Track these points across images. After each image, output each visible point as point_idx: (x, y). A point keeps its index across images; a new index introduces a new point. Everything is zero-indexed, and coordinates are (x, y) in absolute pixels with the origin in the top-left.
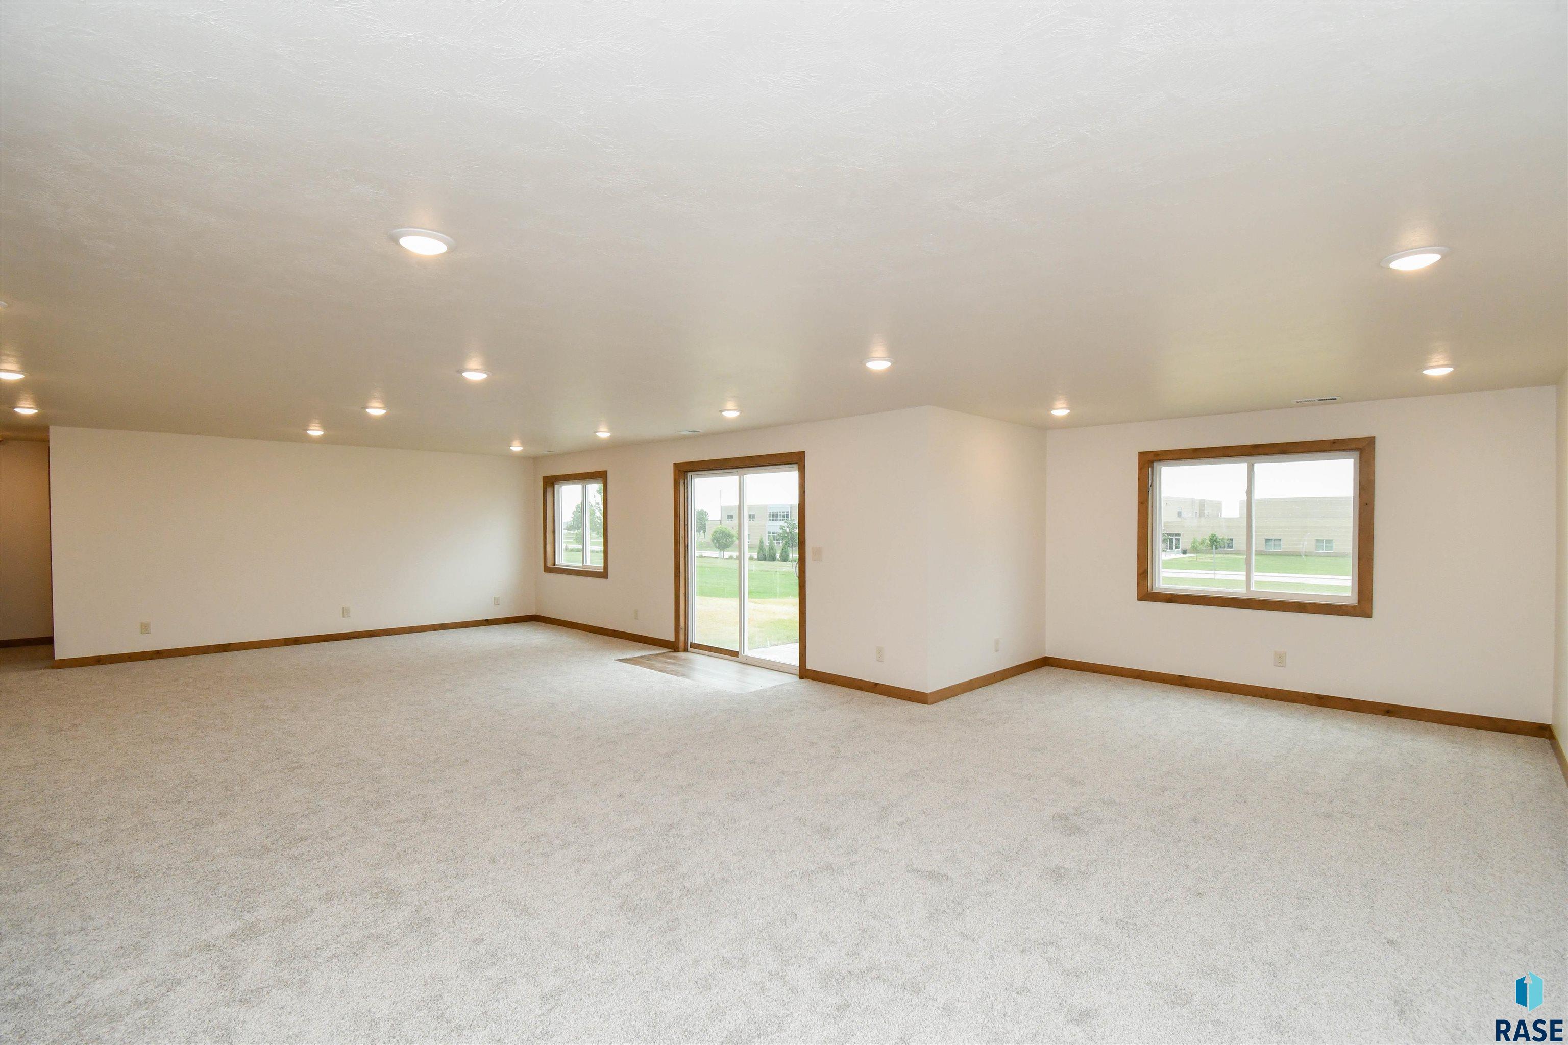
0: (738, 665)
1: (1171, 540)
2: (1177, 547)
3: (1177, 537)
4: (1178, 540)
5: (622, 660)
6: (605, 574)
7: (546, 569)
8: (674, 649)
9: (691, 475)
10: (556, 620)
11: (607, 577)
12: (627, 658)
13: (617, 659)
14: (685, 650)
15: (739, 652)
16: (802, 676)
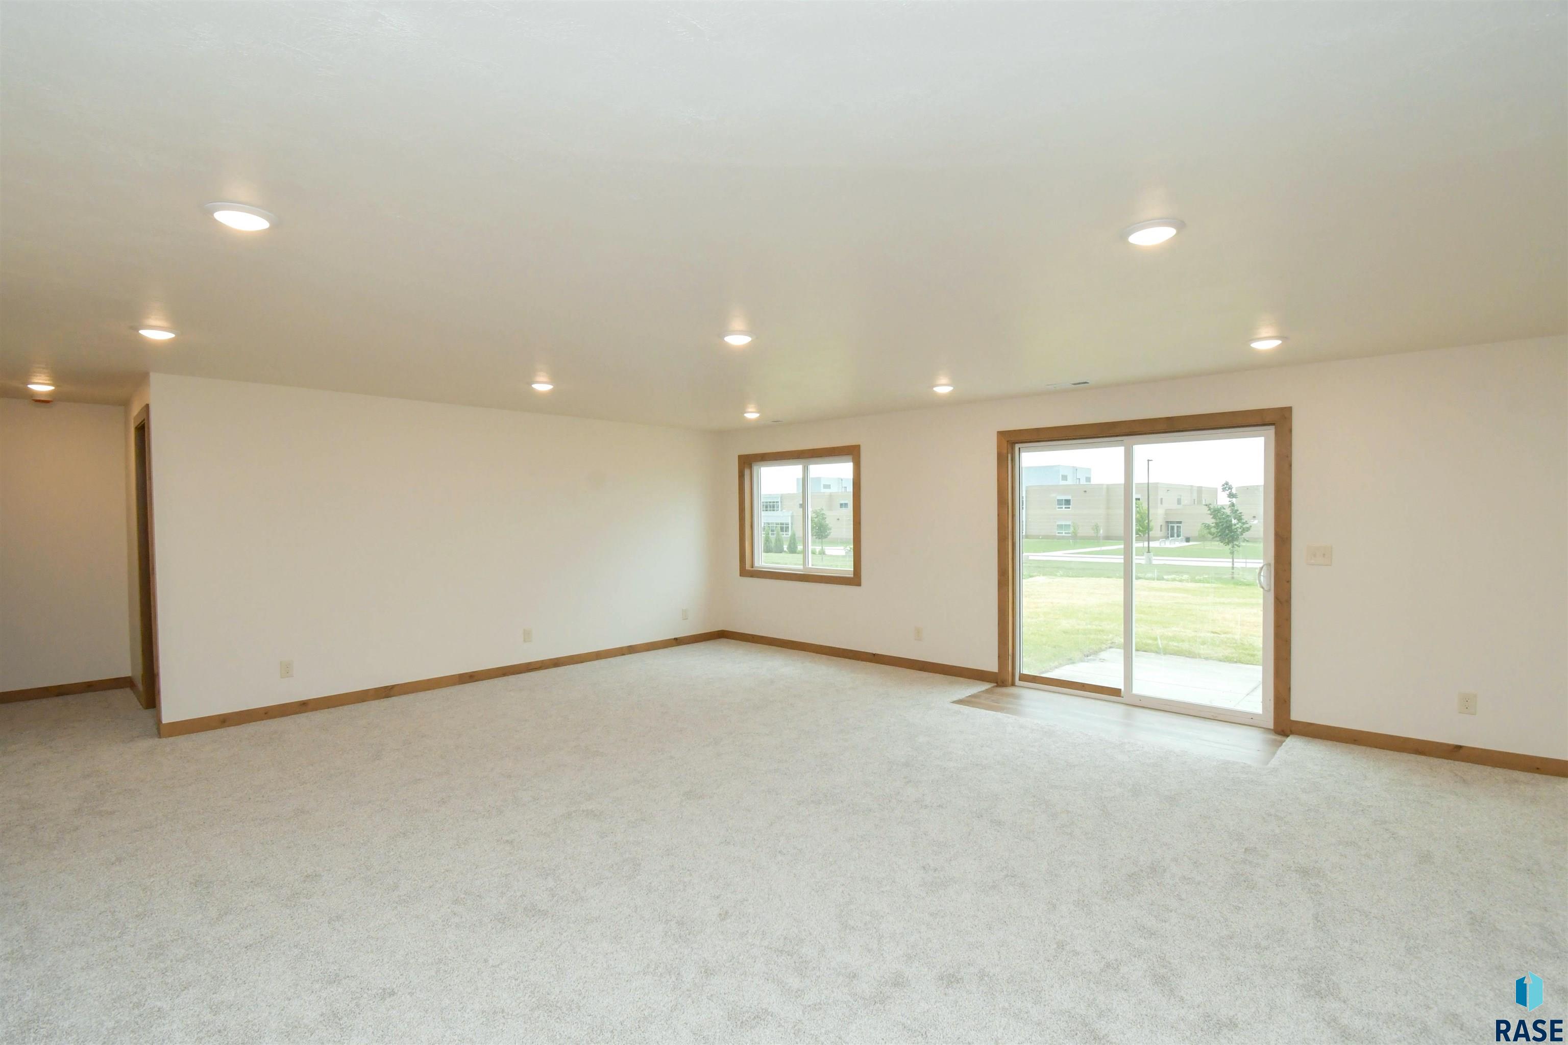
0: (1122, 707)
1: (1172, 528)
2: (1178, 536)
3: (1178, 525)
4: (1179, 528)
5: (960, 702)
6: (855, 580)
7: (744, 572)
8: (997, 683)
9: (1020, 448)
10: (762, 637)
11: (859, 584)
12: (961, 698)
13: (954, 702)
14: (1013, 684)
15: (1123, 690)
16: (1283, 731)
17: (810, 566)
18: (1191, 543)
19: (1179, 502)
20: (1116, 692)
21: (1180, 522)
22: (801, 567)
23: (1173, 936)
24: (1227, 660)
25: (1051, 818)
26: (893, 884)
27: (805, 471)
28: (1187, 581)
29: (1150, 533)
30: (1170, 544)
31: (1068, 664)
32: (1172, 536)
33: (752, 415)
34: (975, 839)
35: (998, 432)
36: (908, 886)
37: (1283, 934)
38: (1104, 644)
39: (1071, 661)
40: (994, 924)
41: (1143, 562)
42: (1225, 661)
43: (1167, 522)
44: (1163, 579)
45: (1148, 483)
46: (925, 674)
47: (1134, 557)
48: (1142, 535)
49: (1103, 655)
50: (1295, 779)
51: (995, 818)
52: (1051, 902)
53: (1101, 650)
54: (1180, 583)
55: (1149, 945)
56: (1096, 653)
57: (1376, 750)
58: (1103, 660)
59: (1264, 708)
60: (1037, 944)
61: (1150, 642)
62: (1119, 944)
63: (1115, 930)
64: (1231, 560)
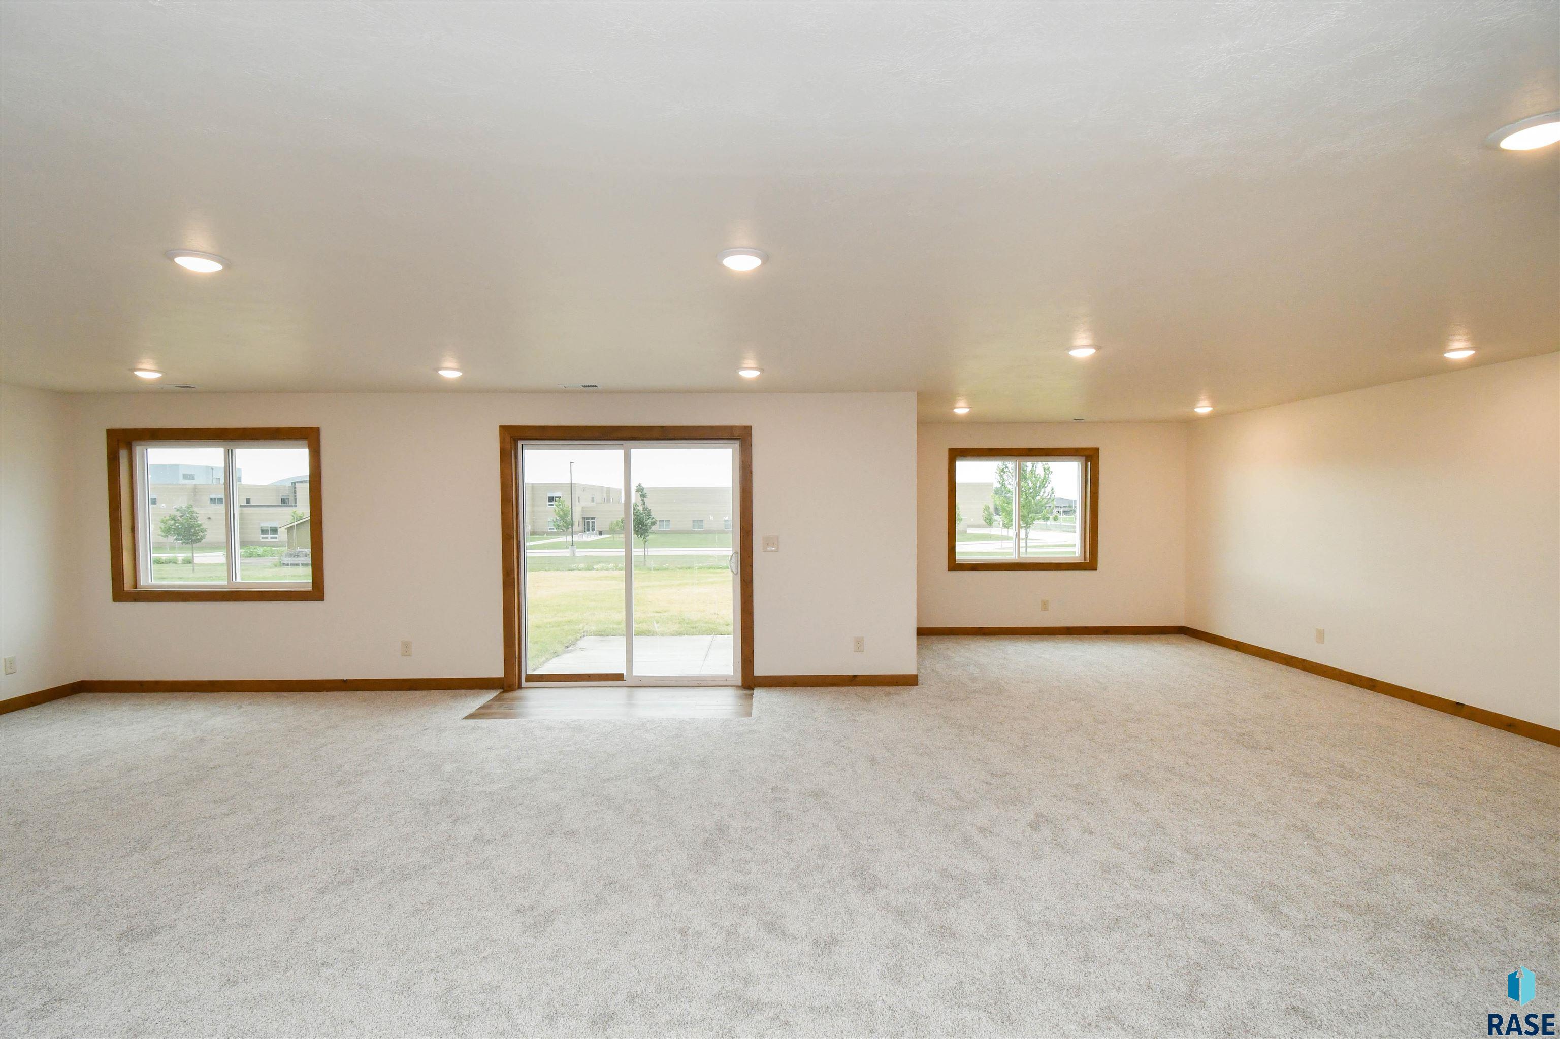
0: (625, 689)
1: (588, 523)
2: (593, 530)
4: (593, 523)
5: (471, 716)
6: (316, 592)
7: (120, 594)
8: (503, 688)
9: (522, 445)
10: (157, 683)
11: (321, 598)
12: (472, 712)
13: (466, 718)
14: (520, 687)
15: (625, 674)
16: (749, 686)
17: (239, 580)
18: (603, 536)
19: (593, 501)
20: (619, 677)
21: (593, 518)
22: (224, 582)
23: (761, 884)
24: (680, 634)
25: (618, 812)
26: (492, 943)
27: (229, 458)
28: (613, 569)
29: (574, 527)
30: (587, 537)
31: (553, 657)
32: (588, 530)
33: (148, 373)
34: (557, 859)
35: (501, 427)
36: (511, 938)
37: (827, 849)
38: (578, 633)
39: (556, 654)
40: (617, 939)
41: (568, 555)
42: (676, 636)
43: (584, 518)
44: (593, 569)
45: (571, 483)
46: (418, 694)
47: (633, 550)
48: (565, 530)
49: (581, 644)
50: (775, 722)
51: (567, 830)
52: (655, 894)
53: (577, 640)
54: (607, 571)
55: (749, 900)
56: (574, 643)
57: (809, 688)
58: (582, 649)
59: (735, 670)
60: (664, 941)
61: (615, 626)
62: (726, 909)
63: (717, 897)
64: (644, 549)
